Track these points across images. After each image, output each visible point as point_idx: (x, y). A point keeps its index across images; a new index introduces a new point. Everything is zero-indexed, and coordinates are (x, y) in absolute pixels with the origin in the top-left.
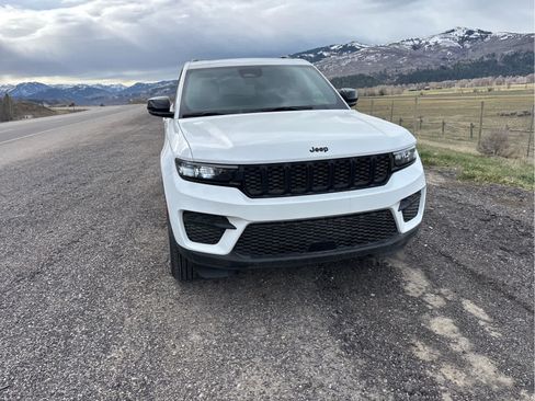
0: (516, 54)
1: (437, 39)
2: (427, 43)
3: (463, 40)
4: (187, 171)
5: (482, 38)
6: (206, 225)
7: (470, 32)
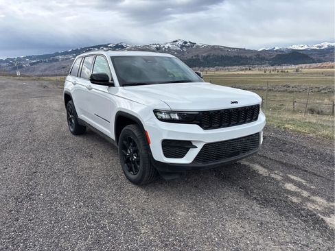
0: (208, 56)
1: (169, 45)
2: (164, 47)
3: (182, 47)
4: (164, 116)
5: (192, 46)
6: (175, 147)
7: (185, 43)
